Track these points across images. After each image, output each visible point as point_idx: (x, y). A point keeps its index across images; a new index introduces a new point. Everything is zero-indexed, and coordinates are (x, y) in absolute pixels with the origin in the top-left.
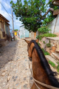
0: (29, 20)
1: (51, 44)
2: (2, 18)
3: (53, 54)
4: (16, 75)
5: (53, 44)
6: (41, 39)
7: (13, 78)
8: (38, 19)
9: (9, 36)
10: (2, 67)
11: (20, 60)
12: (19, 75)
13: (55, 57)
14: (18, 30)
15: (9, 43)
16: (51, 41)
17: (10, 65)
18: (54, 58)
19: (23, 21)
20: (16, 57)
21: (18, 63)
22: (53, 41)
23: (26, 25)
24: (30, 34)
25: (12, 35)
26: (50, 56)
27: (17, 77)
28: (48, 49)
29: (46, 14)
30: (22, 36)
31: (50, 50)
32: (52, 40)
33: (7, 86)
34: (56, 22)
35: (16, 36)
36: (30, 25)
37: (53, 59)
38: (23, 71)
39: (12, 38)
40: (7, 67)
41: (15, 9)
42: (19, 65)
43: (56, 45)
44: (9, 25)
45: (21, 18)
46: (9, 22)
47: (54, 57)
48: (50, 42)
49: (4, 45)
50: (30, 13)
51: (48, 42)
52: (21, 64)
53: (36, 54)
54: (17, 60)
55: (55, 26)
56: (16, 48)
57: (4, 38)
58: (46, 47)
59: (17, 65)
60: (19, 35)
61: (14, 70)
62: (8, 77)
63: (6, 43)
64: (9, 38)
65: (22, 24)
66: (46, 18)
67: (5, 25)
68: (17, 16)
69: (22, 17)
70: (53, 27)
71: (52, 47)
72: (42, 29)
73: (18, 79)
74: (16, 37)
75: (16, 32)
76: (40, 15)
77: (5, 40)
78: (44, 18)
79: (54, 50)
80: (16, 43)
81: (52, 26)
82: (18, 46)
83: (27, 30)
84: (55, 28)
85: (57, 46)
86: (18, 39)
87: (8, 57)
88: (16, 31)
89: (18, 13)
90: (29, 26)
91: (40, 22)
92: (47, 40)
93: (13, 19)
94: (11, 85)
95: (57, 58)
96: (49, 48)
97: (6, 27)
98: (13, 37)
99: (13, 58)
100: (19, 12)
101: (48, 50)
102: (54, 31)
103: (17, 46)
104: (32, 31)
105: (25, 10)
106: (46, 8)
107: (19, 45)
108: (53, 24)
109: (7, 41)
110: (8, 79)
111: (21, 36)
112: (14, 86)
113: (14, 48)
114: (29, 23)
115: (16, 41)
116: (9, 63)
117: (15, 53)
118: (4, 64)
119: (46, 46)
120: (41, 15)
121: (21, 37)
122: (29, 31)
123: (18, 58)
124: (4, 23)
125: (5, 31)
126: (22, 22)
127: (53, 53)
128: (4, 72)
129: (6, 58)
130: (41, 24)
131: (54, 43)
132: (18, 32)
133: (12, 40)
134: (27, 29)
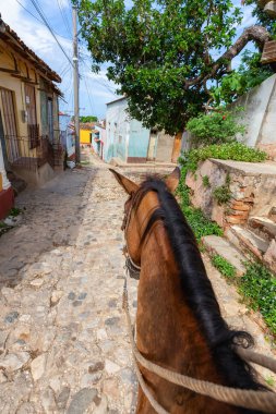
0: (150, 81)
1: (233, 188)
2: (33, 62)
3: (234, 232)
4: (81, 291)
5: (239, 189)
6: (196, 168)
7: (69, 297)
8: (193, 74)
9: (56, 148)
10: (31, 264)
11: (98, 246)
12: (93, 292)
13: (242, 242)
14: (95, 119)
15: (56, 179)
16: (232, 175)
17: (60, 259)
18: (238, 246)
19: (122, 81)
20: (82, 235)
21: (89, 255)
22: (240, 179)
23: (134, 101)
24: (154, 140)
25: (69, 141)
26: (225, 238)
27: (84, 296)
28: (219, 212)
29: (234, 52)
30: (115, 150)
31: (226, 213)
32: (237, 171)
33: (50, 315)
34: (272, 94)
35: (88, 149)
36: (155, 101)
37: (234, 250)
38: (108, 282)
39: (67, 155)
40: (48, 263)
41: (92, 29)
42: (93, 262)
43: (253, 195)
44: (58, 93)
45: (114, 65)
46: (59, 80)
47: (236, 241)
48: (228, 180)
49: (36, 184)
50: (156, 45)
51: (221, 182)
52: (101, 259)
53: (160, 248)
54: (88, 243)
55: (267, 111)
56: (85, 202)
57: (34, 154)
58: (210, 204)
59: (87, 262)
60: (99, 142)
61: (76, 274)
62: (54, 294)
63: (43, 176)
64: (55, 154)
65: (118, 92)
66: (229, 73)
67: (41, 95)
68: (98, 59)
69: (121, 60)
70: (258, 116)
71: (232, 201)
72: (205, 124)
73: (89, 300)
74: (85, 151)
75: (89, 128)
76: (201, 55)
77: (40, 162)
78: (222, 73)
79: (245, 214)
80: (83, 179)
81: (253, 110)
82: (93, 194)
83: (138, 124)
84: (264, 121)
85: (256, 200)
86: (95, 163)
87: (53, 232)
88: (87, 122)
89: (101, 44)
90: (147, 106)
91: (202, 89)
92: (218, 172)
93: (76, 69)
94: (63, 316)
95: (247, 247)
96: (222, 209)
97: (44, 103)
98: (71, 151)
99: (72, 238)
100: (107, 39)
101: (217, 213)
102: (260, 136)
103: (90, 193)
104: (160, 129)
105: (135, 30)
106: (235, 25)
107: (96, 189)
108: (260, 102)
109: (46, 167)
110: (54, 299)
111: (112, 148)
112: (73, 318)
113: (75, 201)
114: (151, 92)
115: (83, 172)
116: (57, 251)
117: (79, 218)
118: (36, 254)
119: (211, 198)
120: (207, 59)
121: (109, 155)
122: (148, 127)
123: (89, 237)
124: (38, 87)
125: (39, 122)
126: (119, 87)
127: (234, 227)
128: (38, 276)
129: (45, 235)
130: (206, 96)
131: (242, 188)
132: (97, 128)
133: (66, 167)
134: (139, 117)
